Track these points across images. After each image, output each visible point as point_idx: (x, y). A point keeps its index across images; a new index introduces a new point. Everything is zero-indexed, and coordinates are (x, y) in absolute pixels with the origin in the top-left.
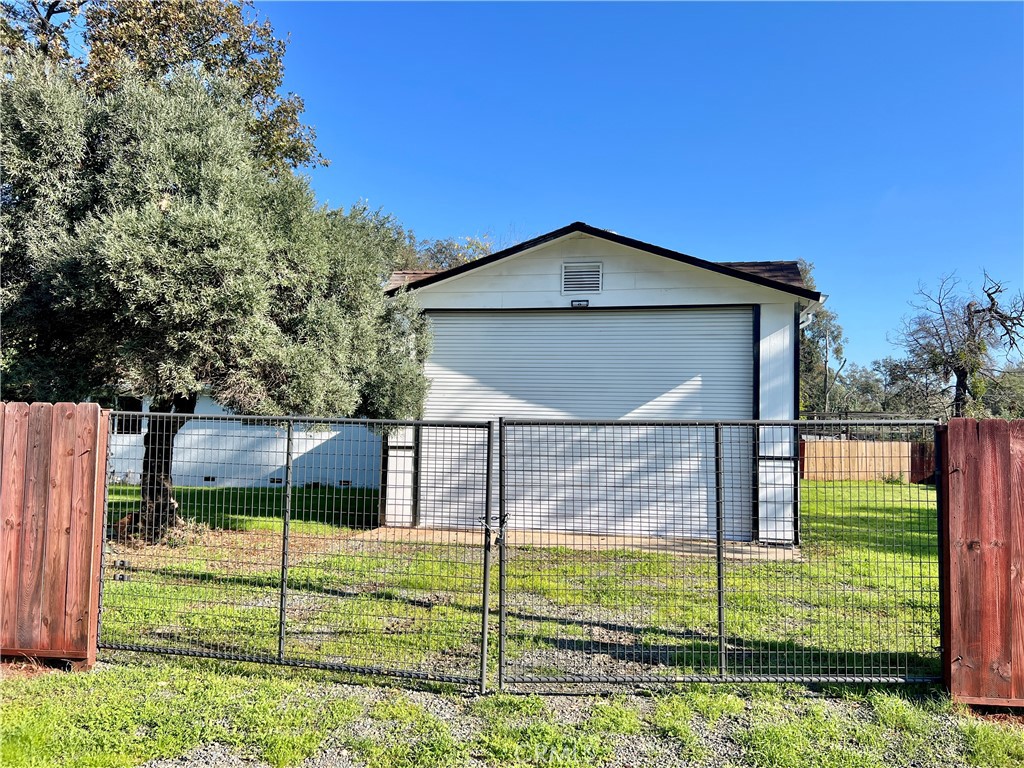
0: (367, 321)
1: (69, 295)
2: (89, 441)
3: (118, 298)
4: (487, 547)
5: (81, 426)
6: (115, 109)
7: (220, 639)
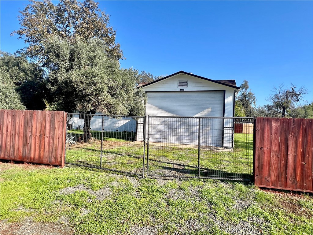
0: (131, 94)
1: (65, 88)
2: (62, 119)
3: (75, 89)
4: (145, 145)
5: (60, 116)
6: (76, 47)
7: (91, 163)
